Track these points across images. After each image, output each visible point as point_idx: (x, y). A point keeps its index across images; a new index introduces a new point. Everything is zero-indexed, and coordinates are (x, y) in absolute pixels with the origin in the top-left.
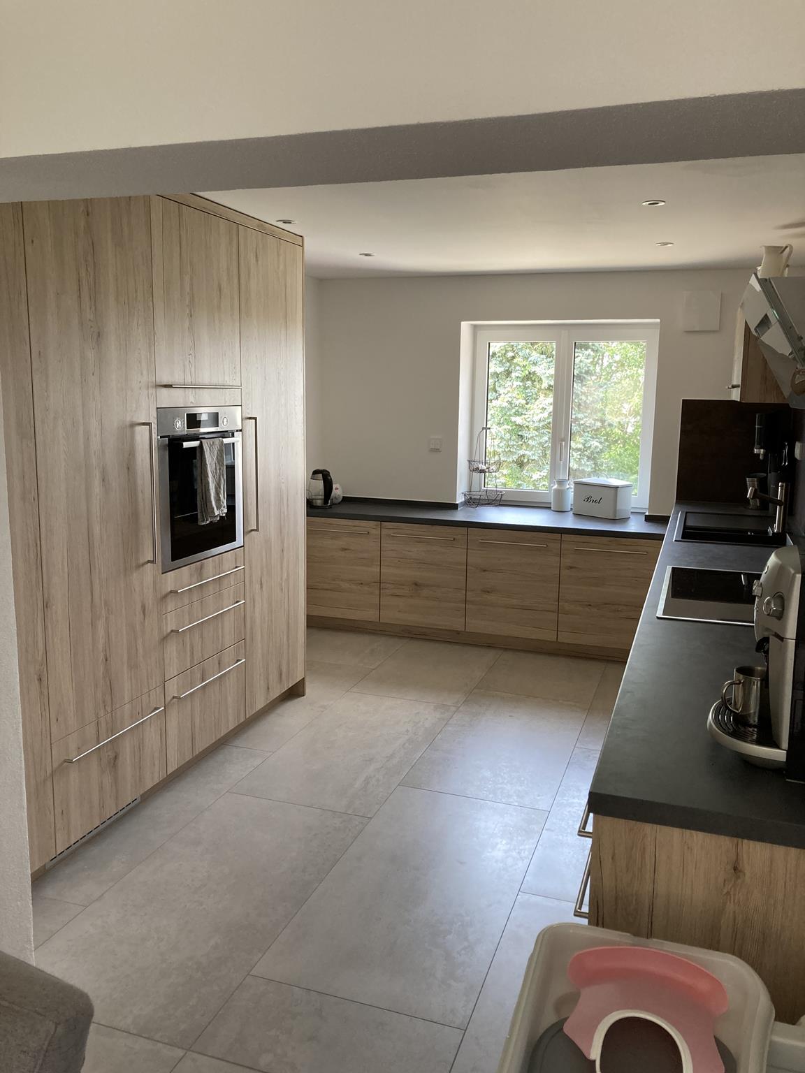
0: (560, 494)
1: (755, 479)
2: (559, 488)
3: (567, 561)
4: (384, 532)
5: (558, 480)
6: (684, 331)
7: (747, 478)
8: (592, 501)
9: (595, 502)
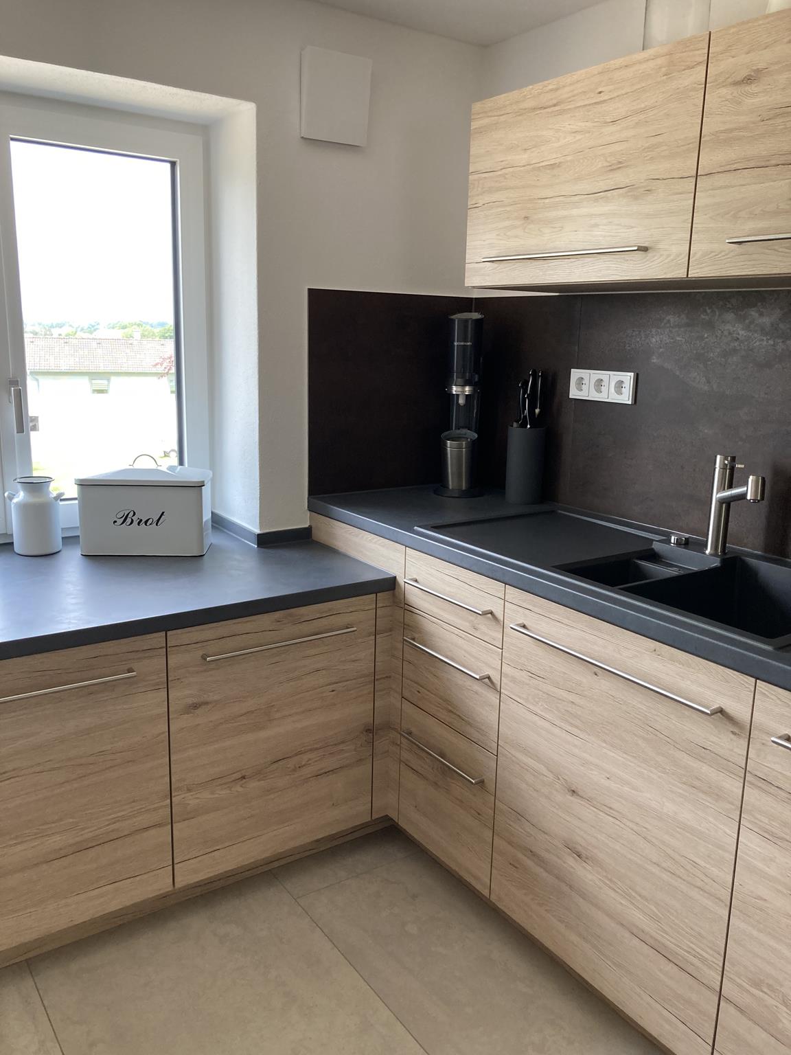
0: (39, 514)
1: (461, 442)
3: (181, 694)
5: (23, 480)
6: (302, 137)
7: (448, 442)
8: (135, 523)
9: (146, 522)
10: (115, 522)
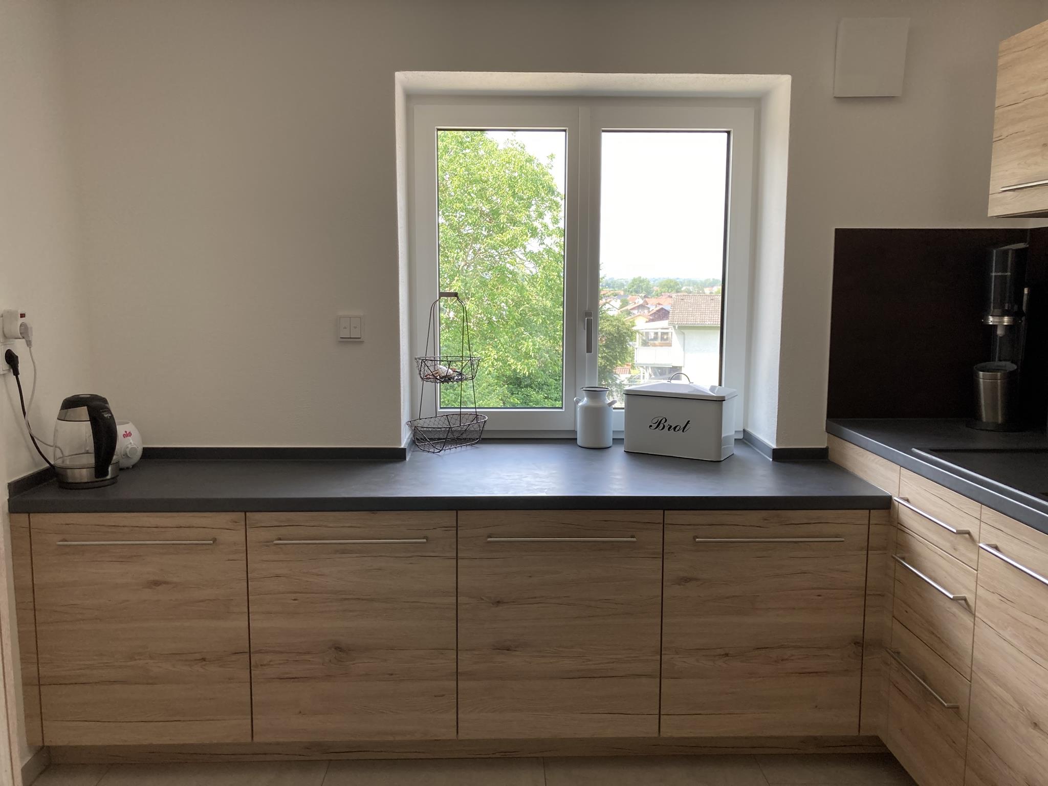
2: (592, 403)
3: (675, 567)
4: (253, 534)
5: (588, 389)
6: (835, 97)
7: (981, 373)
8: (666, 428)
9: (675, 428)
10: (651, 426)
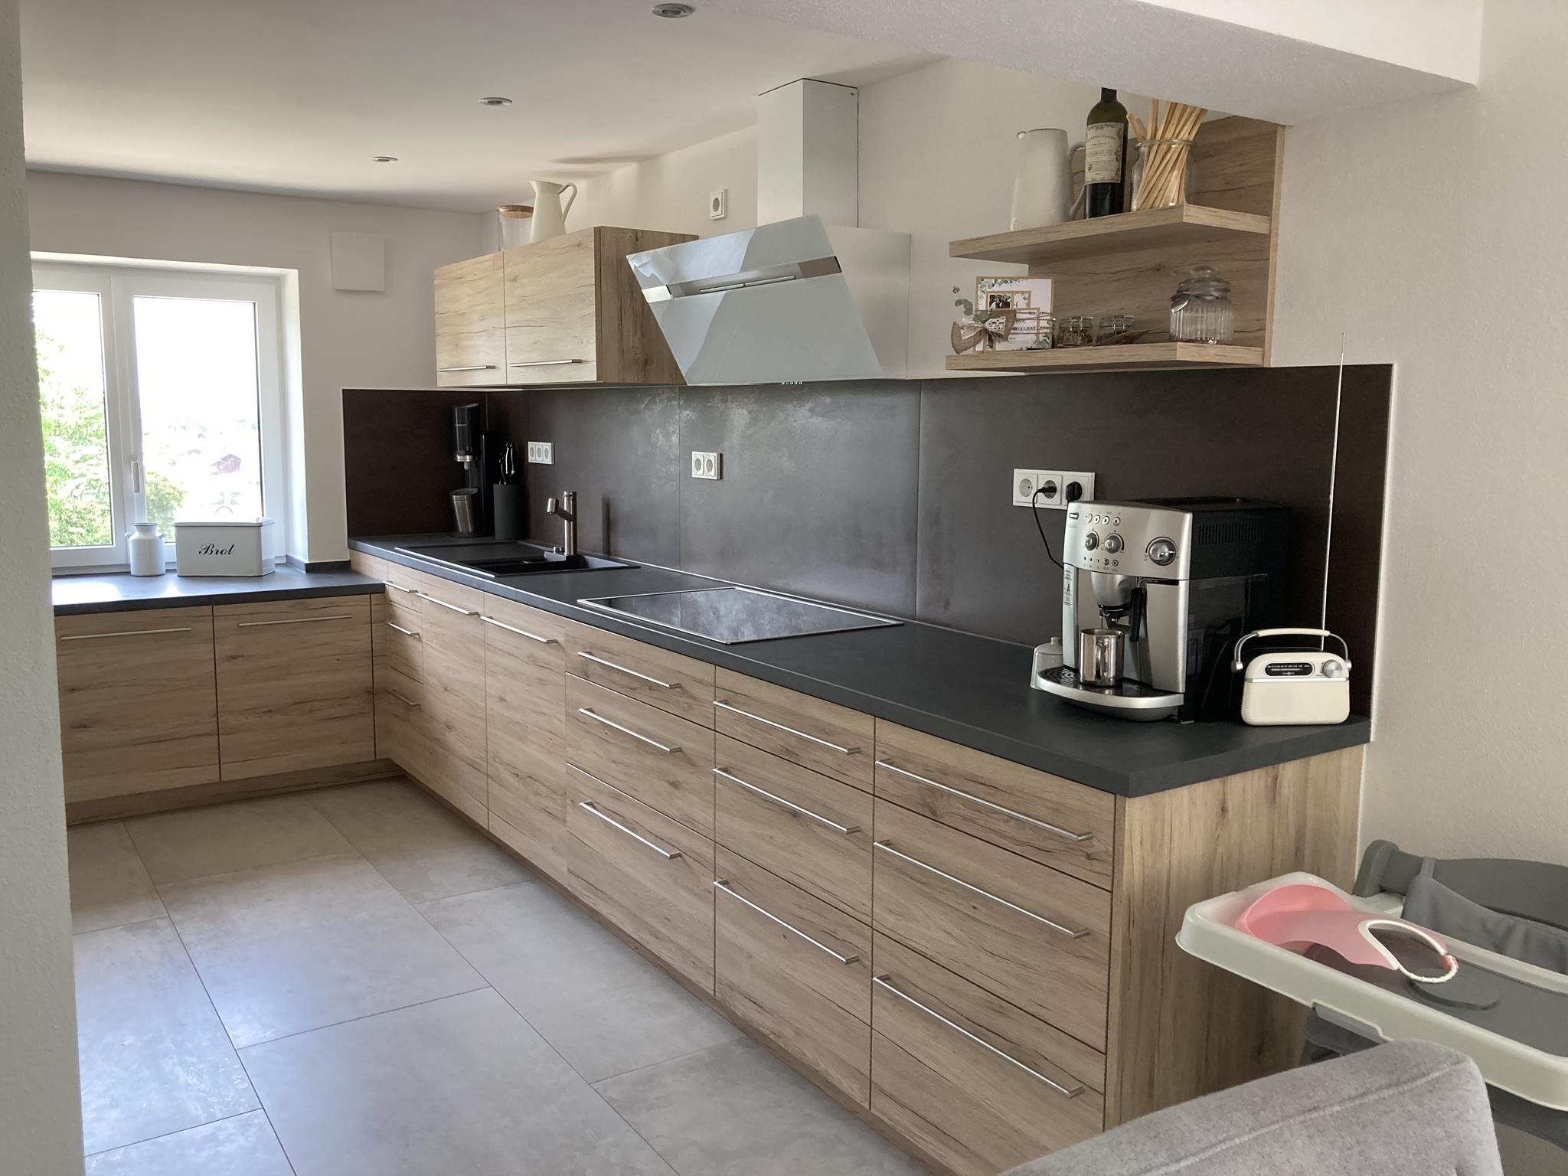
0: (148, 548)
1: (465, 496)
2: (143, 537)
3: (224, 648)
5: (138, 524)
6: (334, 289)
7: (454, 496)
8: (214, 553)
9: (221, 552)
10: (200, 552)
